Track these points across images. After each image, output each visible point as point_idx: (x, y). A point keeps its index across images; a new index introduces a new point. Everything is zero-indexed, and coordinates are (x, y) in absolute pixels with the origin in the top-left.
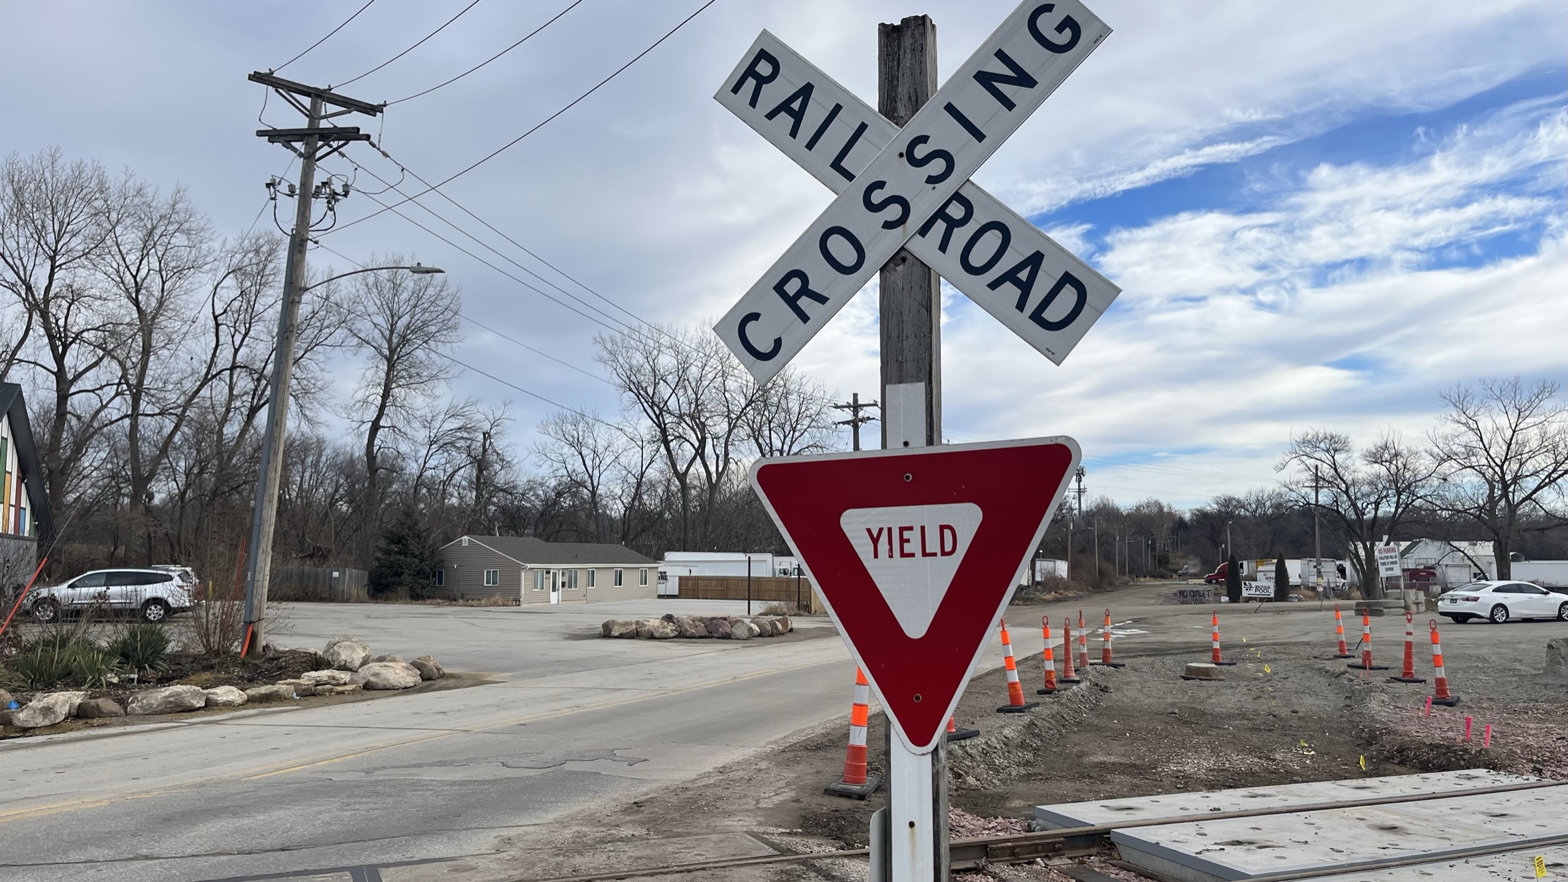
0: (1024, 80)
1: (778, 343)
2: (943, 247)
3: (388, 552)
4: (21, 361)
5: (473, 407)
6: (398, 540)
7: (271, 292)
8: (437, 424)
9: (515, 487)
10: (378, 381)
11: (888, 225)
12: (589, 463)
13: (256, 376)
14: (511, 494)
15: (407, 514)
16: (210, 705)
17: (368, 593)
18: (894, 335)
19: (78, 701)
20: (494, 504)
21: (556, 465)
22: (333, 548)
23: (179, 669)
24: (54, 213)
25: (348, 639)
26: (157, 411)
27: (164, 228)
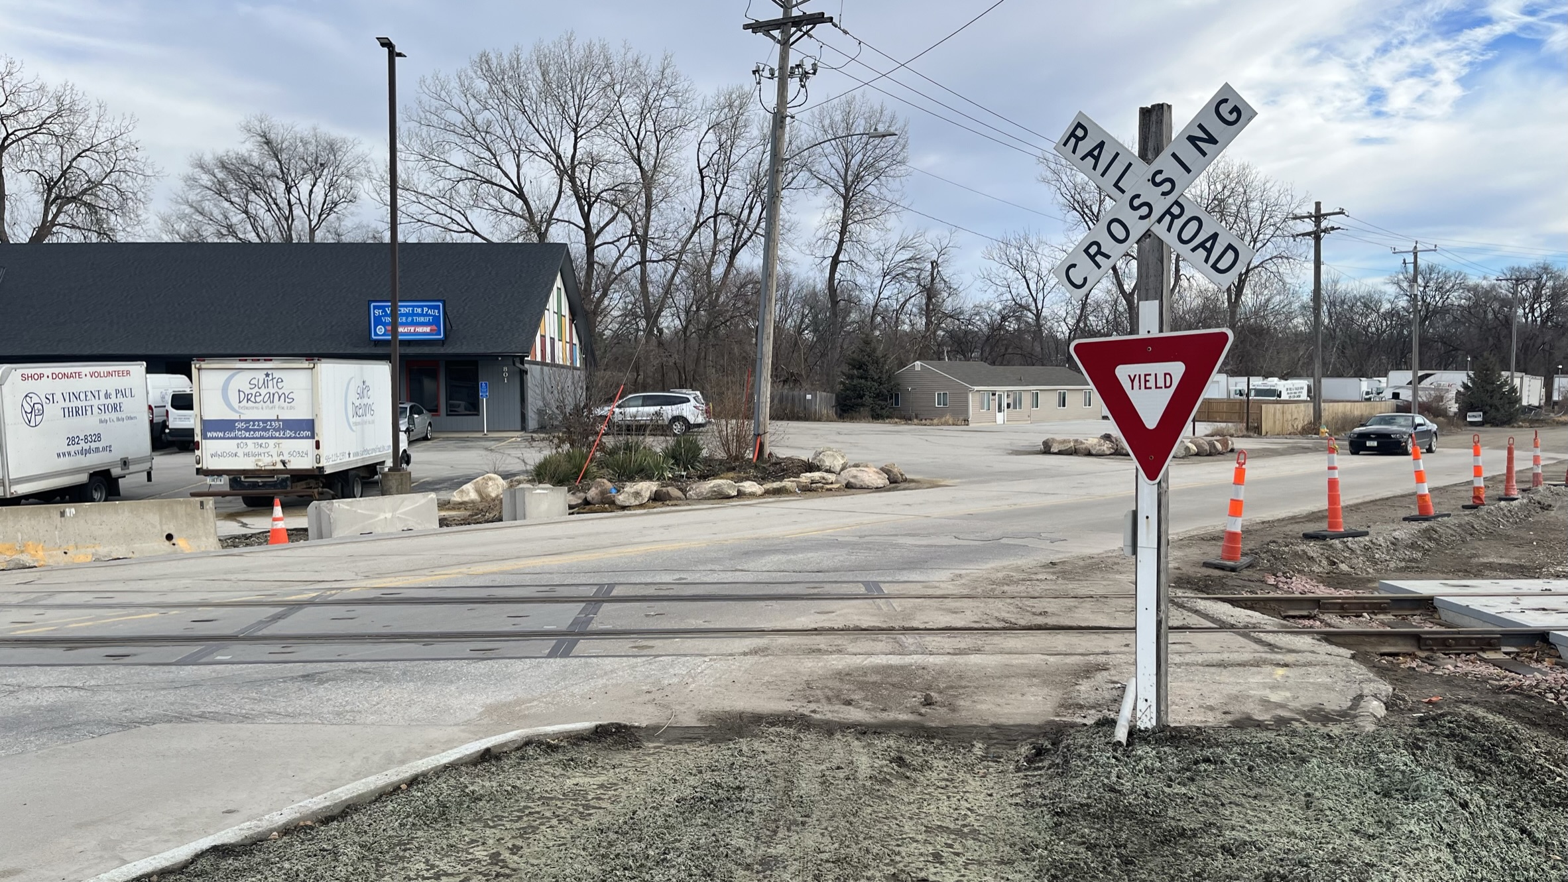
0: (1212, 140)
1: (1085, 279)
2: (1169, 230)
3: (851, 377)
4: (558, 220)
5: (922, 238)
6: (860, 366)
7: (743, 143)
8: (889, 256)
9: (962, 313)
10: (837, 218)
11: (1142, 218)
12: (1033, 286)
13: (735, 222)
14: (958, 320)
15: (867, 342)
16: (741, 494)
17: (836, 413)
18: (1144, 275)
19: (654, 489)
20: (943, 330)
21: (1001, 289)
22: (803, 373)
23: (710, 470)
24: (573, 89)
25: (830, 449)
26: (661, 257)
27: (656, 93)
